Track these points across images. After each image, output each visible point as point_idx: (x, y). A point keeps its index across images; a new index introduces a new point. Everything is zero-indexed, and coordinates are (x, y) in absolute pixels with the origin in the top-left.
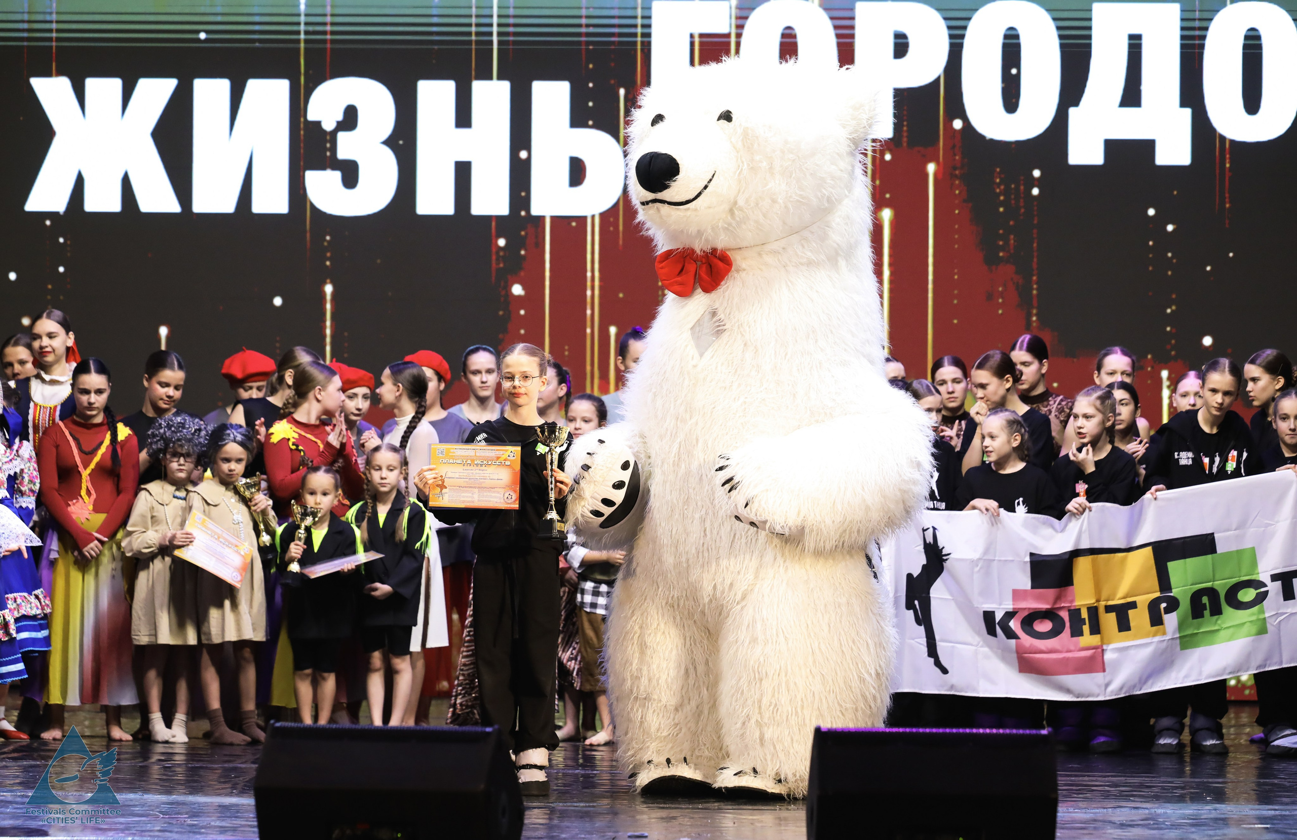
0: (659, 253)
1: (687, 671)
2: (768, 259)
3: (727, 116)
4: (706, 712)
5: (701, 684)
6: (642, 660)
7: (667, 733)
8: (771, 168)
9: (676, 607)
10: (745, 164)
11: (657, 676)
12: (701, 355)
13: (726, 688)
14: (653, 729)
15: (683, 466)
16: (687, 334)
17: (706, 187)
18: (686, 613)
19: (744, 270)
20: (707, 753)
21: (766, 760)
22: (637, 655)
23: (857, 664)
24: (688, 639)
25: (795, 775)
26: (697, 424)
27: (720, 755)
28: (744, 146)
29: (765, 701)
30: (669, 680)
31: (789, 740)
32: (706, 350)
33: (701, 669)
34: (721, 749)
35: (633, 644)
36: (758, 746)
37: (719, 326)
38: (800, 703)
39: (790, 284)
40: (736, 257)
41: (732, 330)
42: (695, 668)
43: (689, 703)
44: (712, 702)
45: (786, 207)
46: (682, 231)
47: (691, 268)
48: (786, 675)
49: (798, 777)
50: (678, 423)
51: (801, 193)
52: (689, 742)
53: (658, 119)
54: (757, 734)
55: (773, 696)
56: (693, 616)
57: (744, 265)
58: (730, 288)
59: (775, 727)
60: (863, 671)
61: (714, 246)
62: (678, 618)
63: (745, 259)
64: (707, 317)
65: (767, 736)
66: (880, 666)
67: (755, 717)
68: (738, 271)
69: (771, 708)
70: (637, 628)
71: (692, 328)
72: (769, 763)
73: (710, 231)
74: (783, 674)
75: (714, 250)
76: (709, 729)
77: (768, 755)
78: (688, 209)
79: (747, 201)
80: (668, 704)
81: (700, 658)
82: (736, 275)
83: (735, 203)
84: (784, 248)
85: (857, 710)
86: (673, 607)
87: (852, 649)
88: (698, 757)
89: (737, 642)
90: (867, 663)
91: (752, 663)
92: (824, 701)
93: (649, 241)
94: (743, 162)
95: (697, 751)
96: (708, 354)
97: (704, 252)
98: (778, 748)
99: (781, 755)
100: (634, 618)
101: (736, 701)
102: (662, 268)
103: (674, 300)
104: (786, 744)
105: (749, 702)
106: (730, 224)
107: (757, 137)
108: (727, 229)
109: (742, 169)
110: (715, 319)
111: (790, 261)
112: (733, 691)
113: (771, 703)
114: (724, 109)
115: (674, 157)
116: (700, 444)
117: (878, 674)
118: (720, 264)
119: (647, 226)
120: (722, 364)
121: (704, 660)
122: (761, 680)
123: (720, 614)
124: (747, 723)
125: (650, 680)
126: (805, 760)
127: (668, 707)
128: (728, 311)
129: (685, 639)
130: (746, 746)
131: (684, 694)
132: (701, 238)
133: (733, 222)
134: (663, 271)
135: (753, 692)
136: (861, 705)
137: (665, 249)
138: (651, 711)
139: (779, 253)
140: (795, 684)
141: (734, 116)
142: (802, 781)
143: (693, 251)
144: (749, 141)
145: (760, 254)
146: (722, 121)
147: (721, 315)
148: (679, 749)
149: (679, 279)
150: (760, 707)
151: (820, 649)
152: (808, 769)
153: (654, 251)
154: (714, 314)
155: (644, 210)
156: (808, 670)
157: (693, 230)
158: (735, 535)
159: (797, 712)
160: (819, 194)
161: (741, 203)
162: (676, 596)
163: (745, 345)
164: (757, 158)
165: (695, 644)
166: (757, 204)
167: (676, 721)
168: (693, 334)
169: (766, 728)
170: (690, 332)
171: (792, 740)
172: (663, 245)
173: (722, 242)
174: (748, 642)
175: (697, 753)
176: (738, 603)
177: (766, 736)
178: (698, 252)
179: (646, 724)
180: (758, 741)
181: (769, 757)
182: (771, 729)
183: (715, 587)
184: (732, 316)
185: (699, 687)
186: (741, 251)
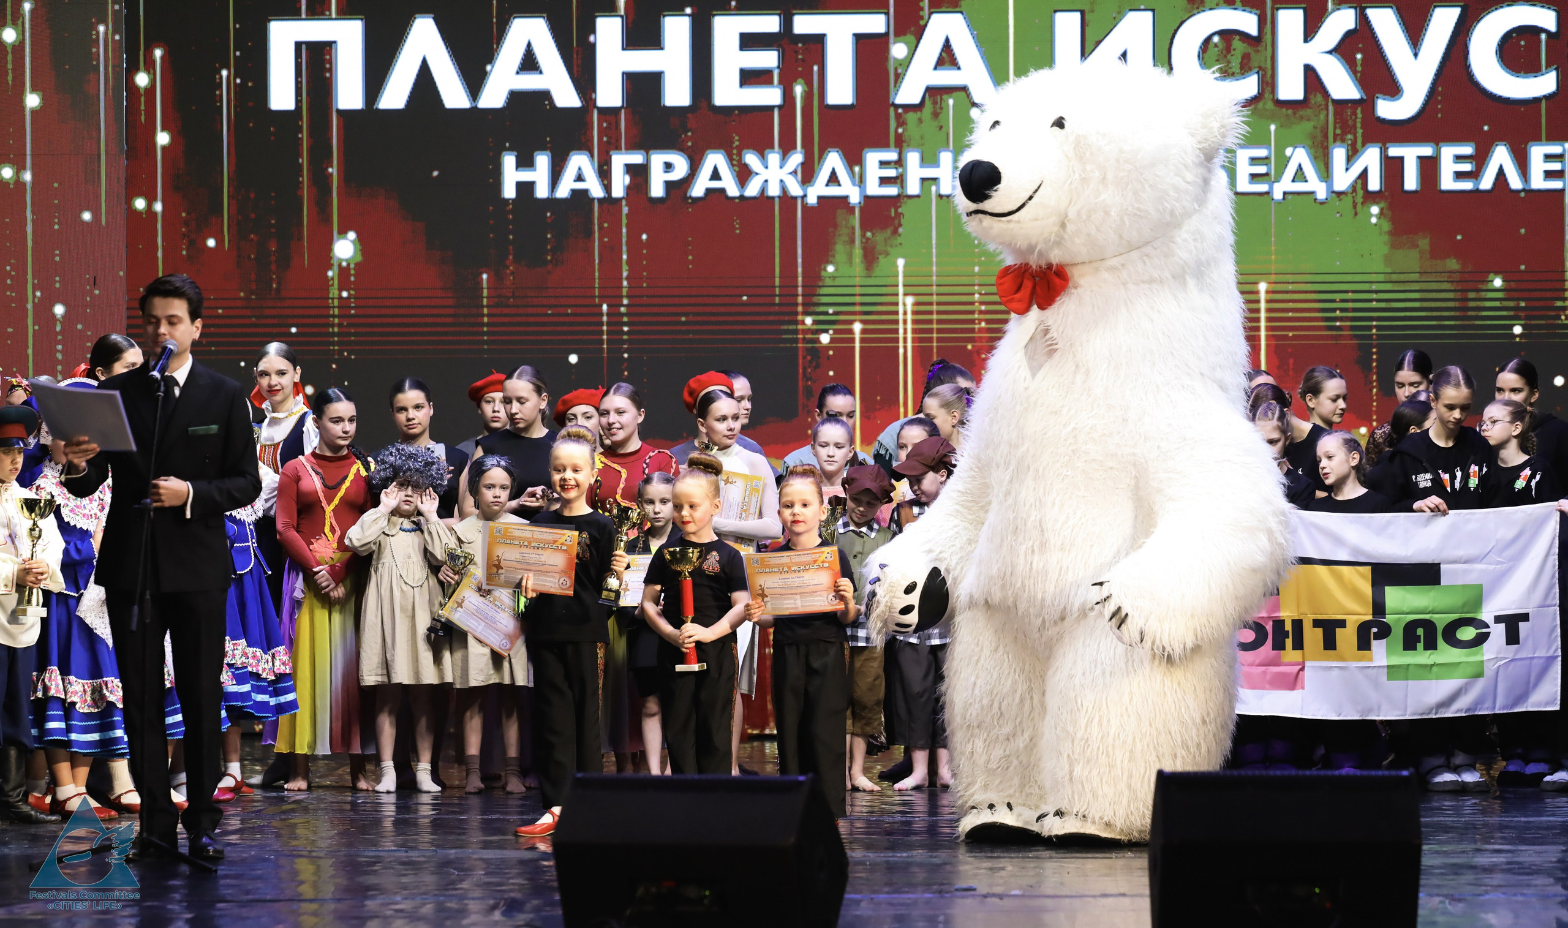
2: (1105, 275)
3: (1059, 123)
8: (1104, 179)
10: (1077, 173)
12: (1034, 375)
16: (1020, 354)
17: (1031, 198)
19: (1082, 286)
28: (1076, 155)
32: (1040, 368)
37: (1051, 345)
39: (1129, 303)
40: (1073, 273)
41: (1064, 349)
45: (1121, 220)
47: (1029, 284)
51: (1139, 206)
53: (996, 124)
57: (1081, 281)
58: (1066, 305)
61: (1050, 261)
63: (1082, 275)
64: (1040, 335)
68: (1074, 287)
71: (1023, 347)
73: (1041, 245)
75: (1050, 266)
78: (1011, 220)
79: (1078, 213)
82: (1072, 291)
83: (1066, 215)
84: (1123, 265)
90: (1192, 708)
94: (1074, 172)
96: (1040, 374)
97: (1039, 267)
102: (1002, 284)
106: (1061, 238)
107: (1090, 146)
108: (1059, 243)
109: (1073, 180)
110: (1048, 336)
111: (1130, 278)
114: (1057, 115)
115: (998, 166)
118: (1057, 280)
120: (1053, 387)
128: (1061, 329)
132: (1037, 253)
133: (1064, 235)
134: (1005, 286)
139: (1118, 269)
141: (1067, 122)
143: (1030, 267)
144: (1081, 150)
145: (1097, 271)
146: (1055, 129)
147: (1053, 333)
148: (1002, 794)
149: (1017, 296)
154: (1046, 331)
155: (970, 221)
157: (1025, 243)
161: (1072, 214)
163: (1077, 366)
164: (1090, 167)
166: (1090, 217)
167: (1007, 753)
168: (1026, 353)
170: (1023, 351)
173: (1058, 257)
178: (1035, 267)
184: (1063, 335)
186: (1079, 267)
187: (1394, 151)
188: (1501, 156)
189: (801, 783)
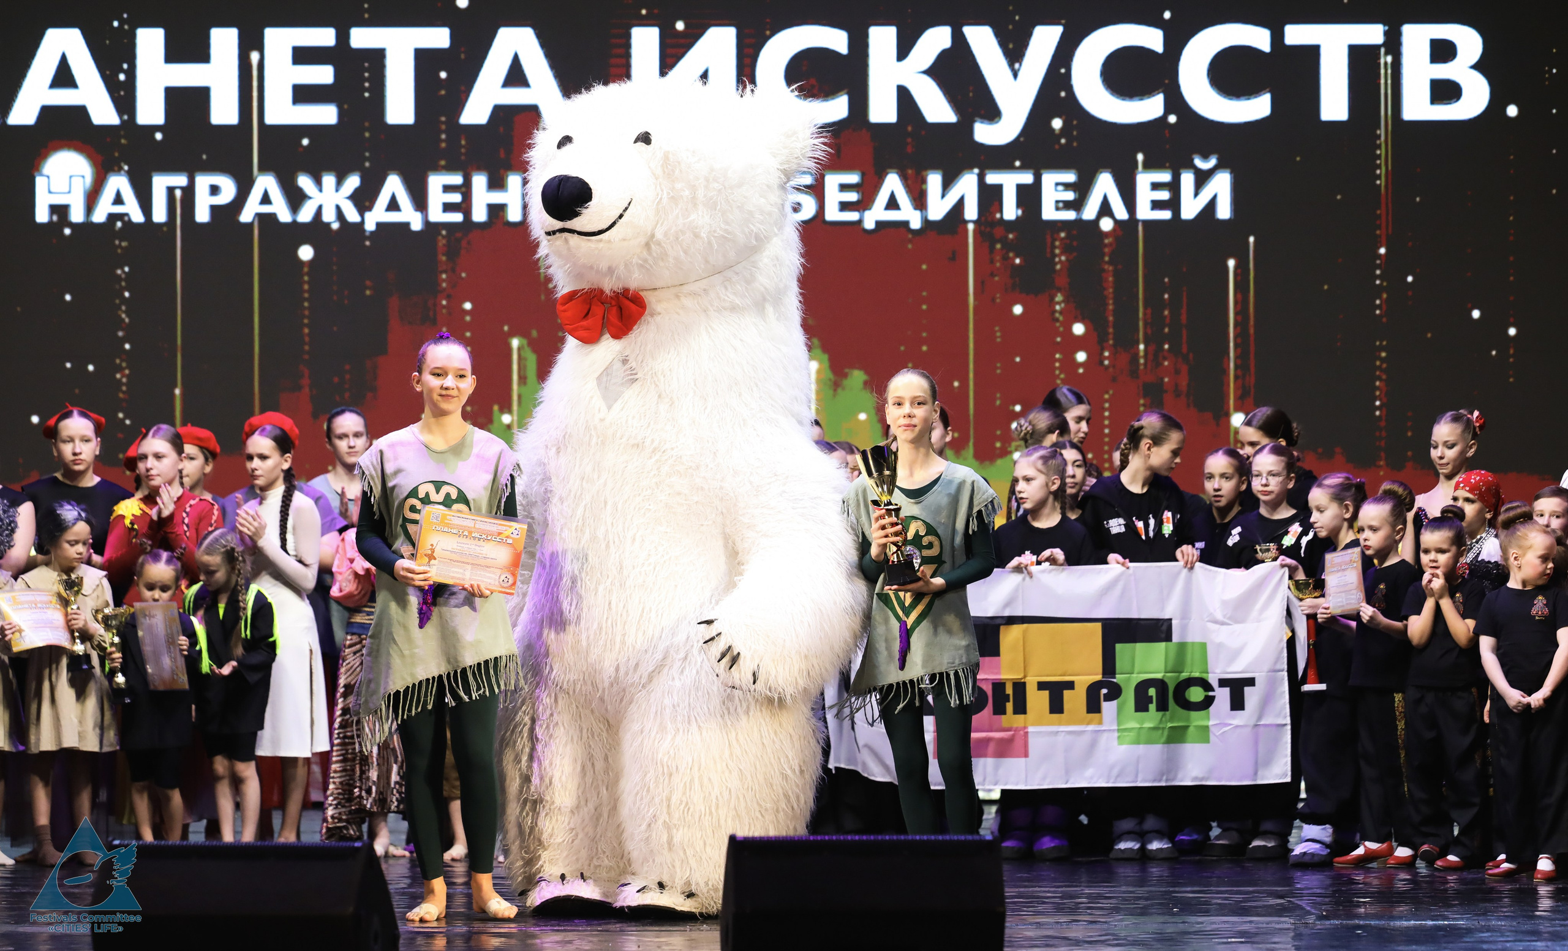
0: (559, 295)
1: (583, 767)
2: (688, 302)
3: (645, 138)
4: (605, 815)
5: (600, 783)
6: (531, 758)
7: (561, 840)
8: (693, 198)
9: (571, 693)
10: (665, 192)
11: (551, 774)
12: (609, 408)
13: (629, 786)
14: (545, 836)
15: (588, 531)
16: (592, 384)
17: (621, 216)
18: (582, 700)
19: (660, 314)
20: (607, 861)
21: (674, 867)
22: (527, 750)
23: (779, 759)
24: (585, 731)
25: (707, 884)
26: (605, 485)
27: (622, 865)
28: (664, 172)
29: (674, 799)
30: (564, 778)
31: (702, 843)
32: (616, 400)
33: (600, 765)
34: (622, 858)
35: (522, 738)
36: (665, 852)
37: (631, 374)
38: (714, 800)
39: (711, 331)
40: (649, 298)
41: (644, 379)
42: (593, 764)
43: (586, 805)
44: (612, 802)
45: (709, 243)
46: (591, 268)
47: (598, 310)
48: (699, 769)
49: (710, 886)
50: (584, 484)
51: (727, 227)
52: (586, 849)
53: (566, 140)
54: (665, 838)
55: (684, 793)
56: (591, 704)
57: (659, 308)
58: (643, 333)
59: (686, 829)
60: (785, 767)
61: (626, 286)
62: (574, 706)
63: (659, 301)
64: (618, 365)
65: (677, 839)
66: (804, 762)
67: (663, 817)
68: (652, 315)
69: (682, 807)
70: (527, 719)
71: (599, 378)
72: (678, 870)
73: (622, 267)
74: (696, 768)
75: (626, 291)
76: (609, 834)
77: (677, 861)
78: (601, 241)
79: (666, 234)
80: (562, 805)
81: (598, 755)
82: (650, 319)
83: (653, 236)
84: (704, 290)
85: (777, 811)
86: (568, 693)
87: (774, 742)
88: (596, 867)
89: (642, 732)
90: (790, 758)
91: (660, 756)
92: (741, 799)
93: (549, 279)
94: (662, 191)
95: (595, 859)
96: (617, 406)
97: (614, 292)
98: (688, 853)
99: (693, 862)
100: (524, 708)
101: (642, 799)
102: (565, 311)
103: (577, 347)
104: (699, 851)
105: (657, 800)
106: (646, 261)
107: (679, 163)
108: (642, 266)
109: (661, 199)
110: (628, 366)
111: (712, 305)
112: (638, 788)
113: (681, 801)
114: (643, 130)
115: (587, 180)
116: (609, 507)
117: (802, 772)
118: (633, 306)
119: (549, 261)
120: (634, 417)
121: (603, 755)
122: (671, 775)
123: (621, 700)
124: (652, 825)
125: (542, 778)
126: (719, 866)
127: (563, 810)
128: (640, 358)
129: (581, 731)
130: (652, 851)
131: (580, 794)
132: (612, 276)
133: (648, 257)
134: (568, 314)
135: (661, 789)
136: (783, 805)
137: (565, 291)
138: (543, 814)
139: (699, 295)
140: (710, 779)
141: (653, 138)
142: (716, 890)
143: (601, 291)
144: (669, 168)
145: (678, 297)
146: (640, 144)
147: (633, 363)
148: (575, 858)
149: (584, 323)
150: (669, 806)
151: (737, 740)
152: (722, 878)
153: (553, 292)
154: (625, 361)
155: (549, 241)
156: (724, 764)
157: (604, 265)
158: (643, 609)
159: (711, 813)
160: (747, 230)
161: (659, 235)
162: (572, 679)
163: (659, 396)
164: (678, 186)
165: (593, 736)
166: (677, 239)
167: (572, 825)
168: (599, 384)
169: (675, 831)
170: (595, 382)
171: (705, 844)
172: (564, 284)
173: (635, 281)
174: (655, 731)
175: (595, 862)
176: (643, 686)
177: (675, 840)
178: (608, 292)
179: (537, 829)
180: (666, 846)
181: (678, 864)
182: (681, 832)
183: (617, 669)
184: (644, 364)
185: (597, 787)
186: (656, 293)
187: (992, 178)
188: (1105, 185)
189: (358, 849)
